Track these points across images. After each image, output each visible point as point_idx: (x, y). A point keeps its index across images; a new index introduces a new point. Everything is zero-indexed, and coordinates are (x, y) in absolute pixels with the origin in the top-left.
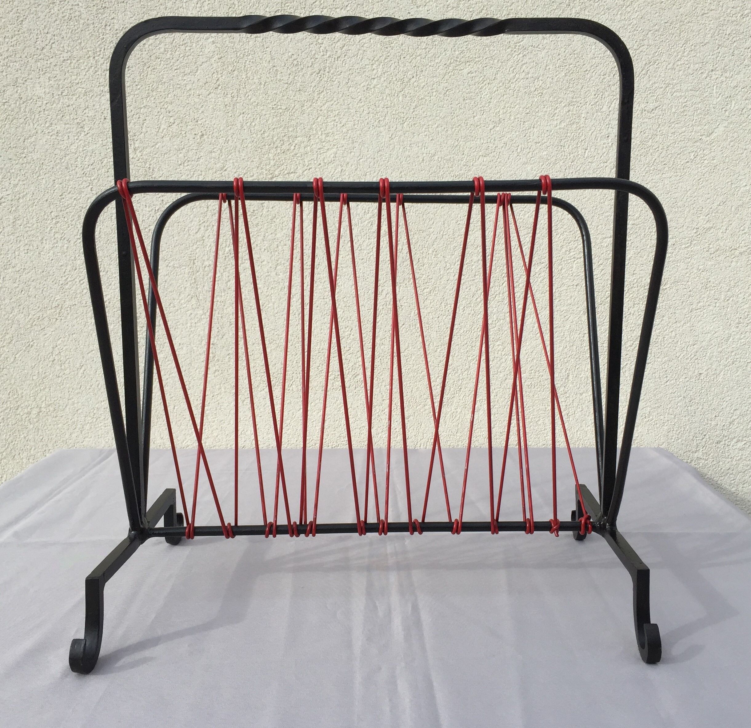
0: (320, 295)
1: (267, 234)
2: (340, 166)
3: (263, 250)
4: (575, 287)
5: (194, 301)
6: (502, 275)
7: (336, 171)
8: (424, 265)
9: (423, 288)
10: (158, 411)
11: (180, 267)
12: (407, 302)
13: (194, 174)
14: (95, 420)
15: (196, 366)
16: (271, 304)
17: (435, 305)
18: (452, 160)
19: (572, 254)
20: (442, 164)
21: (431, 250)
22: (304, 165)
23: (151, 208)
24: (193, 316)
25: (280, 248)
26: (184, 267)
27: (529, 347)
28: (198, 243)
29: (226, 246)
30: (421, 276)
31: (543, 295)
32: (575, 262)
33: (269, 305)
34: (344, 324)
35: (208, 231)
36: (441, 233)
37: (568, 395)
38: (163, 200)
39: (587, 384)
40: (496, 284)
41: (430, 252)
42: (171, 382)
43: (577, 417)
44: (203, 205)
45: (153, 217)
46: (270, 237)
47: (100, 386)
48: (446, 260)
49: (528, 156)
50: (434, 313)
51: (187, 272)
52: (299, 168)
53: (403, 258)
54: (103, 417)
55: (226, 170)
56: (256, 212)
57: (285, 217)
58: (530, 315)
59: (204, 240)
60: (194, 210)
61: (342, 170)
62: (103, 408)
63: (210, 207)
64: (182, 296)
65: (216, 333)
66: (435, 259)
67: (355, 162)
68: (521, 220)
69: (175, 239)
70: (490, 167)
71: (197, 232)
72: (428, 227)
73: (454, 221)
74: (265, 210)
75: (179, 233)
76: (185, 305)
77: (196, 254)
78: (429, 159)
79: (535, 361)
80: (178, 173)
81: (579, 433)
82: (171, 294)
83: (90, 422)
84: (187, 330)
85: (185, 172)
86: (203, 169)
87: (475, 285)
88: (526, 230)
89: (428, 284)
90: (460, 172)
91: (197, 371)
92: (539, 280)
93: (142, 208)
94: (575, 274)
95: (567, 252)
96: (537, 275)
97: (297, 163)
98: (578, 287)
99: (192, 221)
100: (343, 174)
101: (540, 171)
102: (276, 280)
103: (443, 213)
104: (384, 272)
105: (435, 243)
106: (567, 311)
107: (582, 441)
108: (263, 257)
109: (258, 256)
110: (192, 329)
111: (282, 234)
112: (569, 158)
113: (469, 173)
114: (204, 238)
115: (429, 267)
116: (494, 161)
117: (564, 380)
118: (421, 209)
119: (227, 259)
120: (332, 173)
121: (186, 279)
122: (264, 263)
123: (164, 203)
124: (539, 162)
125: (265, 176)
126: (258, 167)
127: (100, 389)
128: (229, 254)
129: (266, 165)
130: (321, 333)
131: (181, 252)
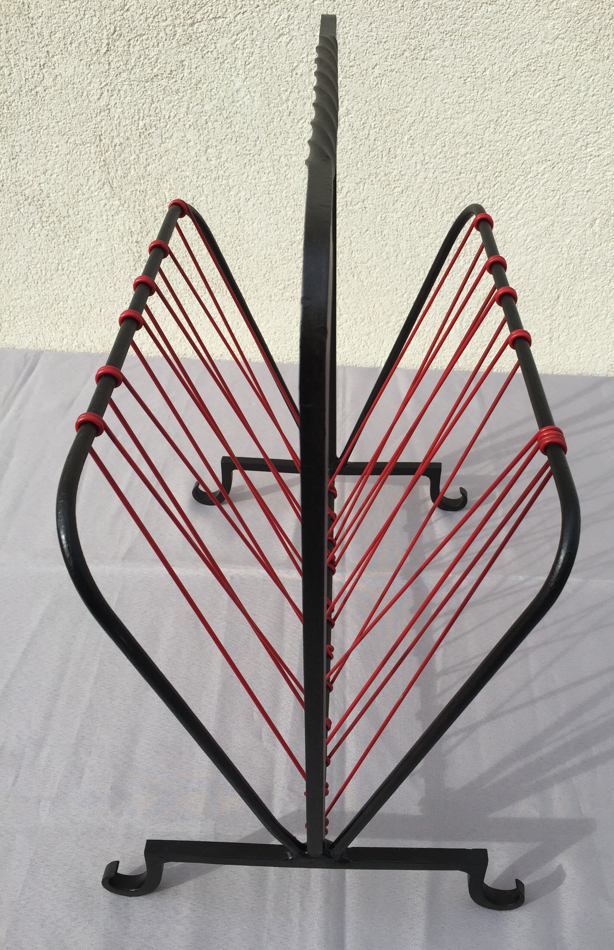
0: (264, 189)
1: (191, 105)
2: (286, 11)
3: (187, 126)
4: (585, 193)
5: (107, 189)
6: (494, 174)
7: (281, 18)
8: (395, 157)
9: (393, 186)
10: (83, 313)
11: (83, 143)
12: (372, 204)
13: (84, 15)
14: (12, 318)
15: (120, 266)
16: (203, 198)
17: (407, 208)
18: (443, 8)
19: (588, 150)
20: (429, 13)
21: (406, 137)
22: (236, 7)
23: (34, 63)
24: (108, 207)
25: (210, 124)
26: (89, 145)
27: (517, 263)
28: (102, 114)
29: (139, 119)
30: (392, 171)
31: (544, 201)
32: (591, 161)
33: (201, 199)
34: (294, 226)
35: (113, 97)
36: (421, 115)
37: (554, 318)
38: (48, 52)
39: (579, 307)
40: (487, 185)
41: (405, 140)
42: (93, 282)
43: (561, 342)
44: (102, 60)
45: (38, 74)
46: (195, 109)
47: (10, 283)
48: (425, 152)
49: (550, 8)
50: (405, 218)
51: (93, 151)
52: (229, 11)
53: (369, 147)
54: (21, 316)
55: (128, 10)
56: (174, 73)
57: (213, 82)
58: (524, 225)
59: (109, 109)
60: (92, 67)
61: (289, 16)
62: (19, 306)
63: (112, 63)
64: (91, 182)
65: (139, 229)
66: (411, 149)
67: (308, 5)
68: (529, 101)
69: (72, 106)
70: (496, 20)
71: (99, 99)
72: (404, 106)
73: (440, 99)
74: (186, 72)
75: (76, 99)
76: (96, 193)
77: (102, 127)
78: (410, 4)
79: (521, 279)
80: (63, 12)
81: (560, 357)
82: (77, 178)
83: (7, 320)
84: (103, 223)
85: (72, 11)
86: (96, 8)
87: (459, 185)
88: (533, 116)
89: (399, 182)
90: (453, 27)
91: (122, 272)
92: (541, 182)
93: (21, 60)
94: (587, 177)
95: (583, 148)
96: (539, 176)
97: (226, 3)
98: (589, 193)
99: (90, 83)
100: (290, 22)
101: (564, 30)
102: (207, 166)
103: (425, 87)
104: (344, 164)
105: (413, 128)
106: (570, 223)
107: (562, 366)
108: (188, 136)
109: (183, 135)
110: (109, 223)
111: (212, 107)
112: (607, 12)
113: (466, 29)
114: (109, 107)
115: (403, 160)
116: (503, 12)
117: (552, 302)
118: (396, 80)
119: (143, 136)
120: (274, 21)
121: (94, 160)
122: (190, 144)
123: (51, 55)
124: (565, 17)
125: (182, 21)
126: (172, 8)
127: (11, 286)
128: (144, 130)
129: (183, 5)
130: (267, 236)
131: (82, 124)
